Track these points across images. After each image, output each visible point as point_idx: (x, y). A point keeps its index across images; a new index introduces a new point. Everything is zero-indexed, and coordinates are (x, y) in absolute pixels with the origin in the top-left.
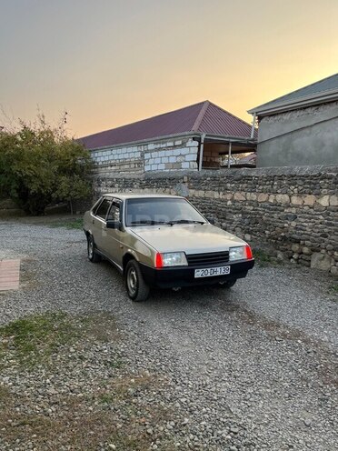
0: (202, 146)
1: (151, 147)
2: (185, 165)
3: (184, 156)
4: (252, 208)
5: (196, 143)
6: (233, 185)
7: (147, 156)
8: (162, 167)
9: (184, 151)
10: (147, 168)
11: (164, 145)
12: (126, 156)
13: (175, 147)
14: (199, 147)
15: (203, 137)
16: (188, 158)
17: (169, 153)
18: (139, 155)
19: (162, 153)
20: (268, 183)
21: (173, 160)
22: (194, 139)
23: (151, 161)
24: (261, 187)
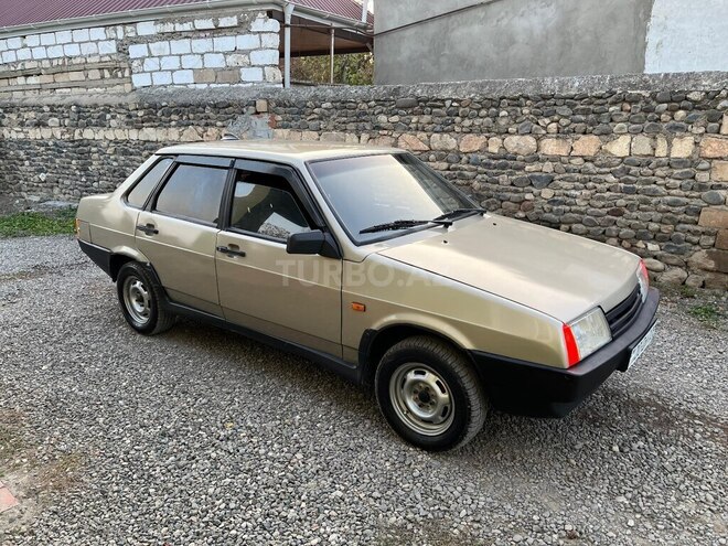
0: (288, 31)
1: (146, 28)
2: (251, 76)
3: (247, 52)
4: (445, 165)
5: (274, 25)
6: (395, 119)
7: (136, 51)
8: (185, 78)
9: (244, 41)
10: (140, 81)
11: (187, 27)
12: (72, 51)
13: (217, 31)
14: (282, 34)
15: (289, 12)
16: (256, 58)
17: (202, 45)
18: (112, 47)
19: (180, 46)
20: (483, 112)
21: (215, 62)
22: (270, 14)
23: (150, 64)
24: (467, 122)
